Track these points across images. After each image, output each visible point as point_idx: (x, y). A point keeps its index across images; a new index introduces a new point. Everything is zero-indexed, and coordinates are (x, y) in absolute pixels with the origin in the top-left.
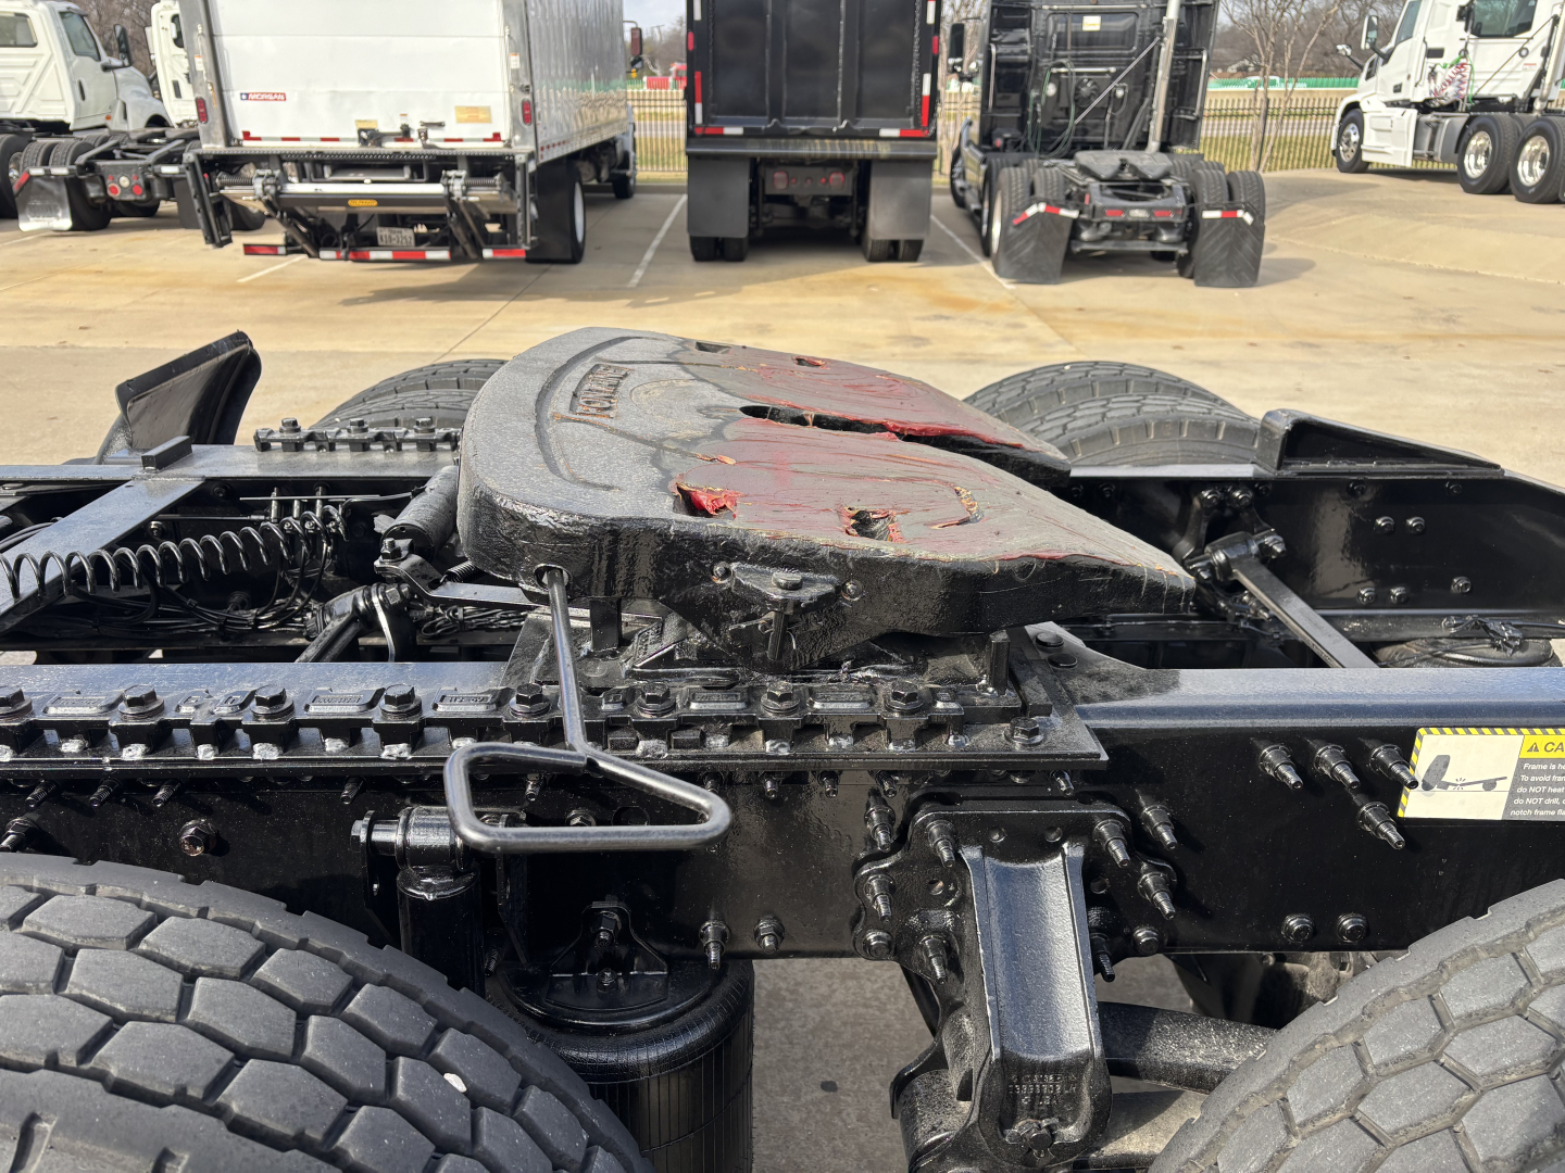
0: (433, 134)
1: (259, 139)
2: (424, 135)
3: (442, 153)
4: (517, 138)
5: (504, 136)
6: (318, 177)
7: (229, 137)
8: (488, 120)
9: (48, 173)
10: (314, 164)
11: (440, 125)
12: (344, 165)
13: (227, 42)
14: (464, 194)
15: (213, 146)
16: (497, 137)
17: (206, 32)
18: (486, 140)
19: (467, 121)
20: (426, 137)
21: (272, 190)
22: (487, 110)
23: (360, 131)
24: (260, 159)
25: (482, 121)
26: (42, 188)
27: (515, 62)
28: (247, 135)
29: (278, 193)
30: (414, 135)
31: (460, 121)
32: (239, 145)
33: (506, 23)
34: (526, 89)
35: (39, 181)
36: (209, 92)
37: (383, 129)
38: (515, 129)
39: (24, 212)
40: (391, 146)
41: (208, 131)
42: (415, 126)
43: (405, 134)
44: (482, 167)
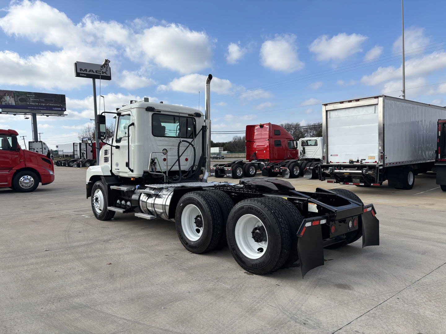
0: (363, 161)
1: (332, 162)
2: (361, 162)
3: (364, 165)
4: (379, 162)
5: (377, 162)
6: (340, 169)
7: (328, 162)
8: (374, 159)
9: (310, 168)
10: (340, 167)
11: (365, 160)
12: (345, 167)
13: (329, 147)
14: (365, 173)
15: (325, 164)
16: (376, 162)
17: (326, 145)
18: (373, 162)
19: (370, 159)
20: (362, 162)
21: (331, 171)
22: (374, 157)
23: (350, 161)
24: (331, 166)
25: (373, 159)
26: (308, 171)
27: (380, 148)
28: (331, 162)
29: (332, 172)
30: (360, 162)
31: (369, 159)
32: (329, 163)
33: (379, 141)
34: (382, 153)
35: (308, 169)
36: (325, 155)
37: (354, 160)
38: (379, 160)
39: (304, 175)
40: (355, 163)
41: (324, 161)
42: (360, 160)
43: (358, 161)
44: (371, 167)
